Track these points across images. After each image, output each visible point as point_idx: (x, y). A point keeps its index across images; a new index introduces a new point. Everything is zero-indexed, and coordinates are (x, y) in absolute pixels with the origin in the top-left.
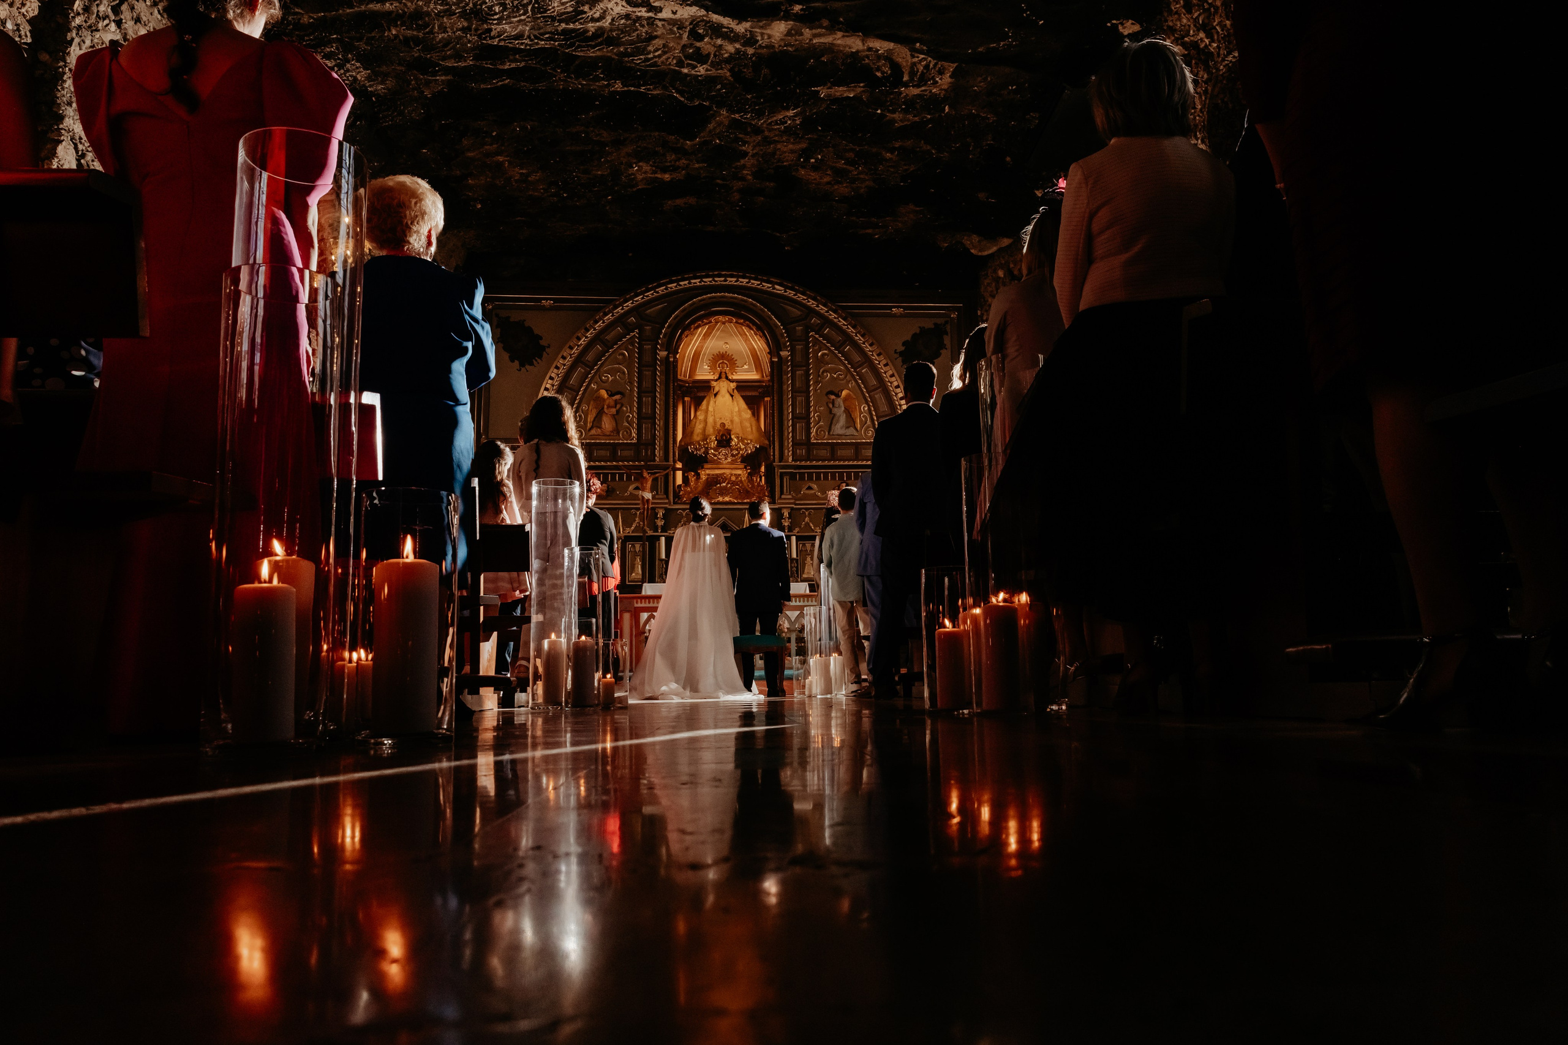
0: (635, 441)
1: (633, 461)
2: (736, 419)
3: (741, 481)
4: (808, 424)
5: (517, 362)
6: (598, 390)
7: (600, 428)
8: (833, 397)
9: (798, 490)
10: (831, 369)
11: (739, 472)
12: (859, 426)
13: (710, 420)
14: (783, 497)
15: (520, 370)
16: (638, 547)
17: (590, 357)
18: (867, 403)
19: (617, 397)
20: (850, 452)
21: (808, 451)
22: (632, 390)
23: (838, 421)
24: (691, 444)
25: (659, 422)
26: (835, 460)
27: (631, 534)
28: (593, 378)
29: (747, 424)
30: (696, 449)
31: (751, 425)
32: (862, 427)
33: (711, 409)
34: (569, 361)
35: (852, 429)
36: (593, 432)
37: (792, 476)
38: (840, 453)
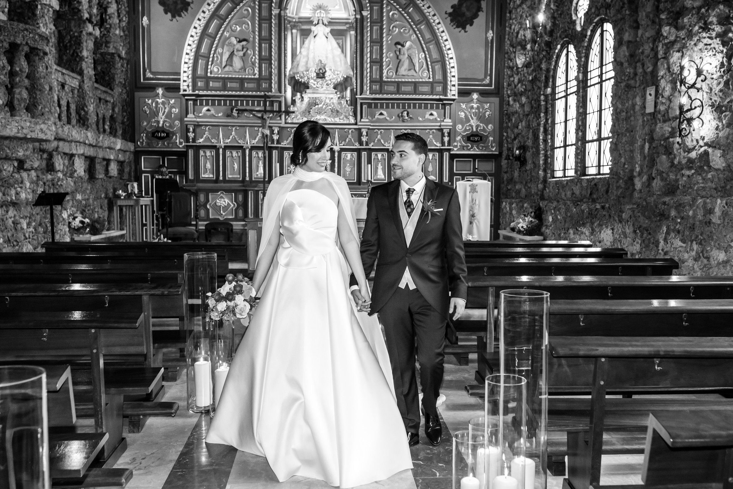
0: (257, 76)
1: (256, 91)
2: (330, 56)
3: (333, 103)
4: (381, 66)
5: (169, 14)
6: (229, 38)
7: (232, 66)
8: (399, 47)
9: (373, 116)
10: (399, 25)
11: (331, 96)
12: (417, 69)
13: (311, 56)
14: (362, 120)
15: (172, 20)
16: (260, 154)
17: (223, 12)
18: (424, 52)
19: (244, 43)
20: (409, 88)
21: (381, 87)
22: (254, 38)
23: (403, 65)
24: (298, 73)
25: (275, 63)
26: (400, 94)
27: (255, 145)
28: (225, 28)
29: (338, 59)
30: (301, 78)
31: (341, 60)
32: (419, 70)
33: (311, 47)
34: (207, 15)
35: (412, 71)
36: (227, 69)
37: (369, 105)
38: (403, 89)
